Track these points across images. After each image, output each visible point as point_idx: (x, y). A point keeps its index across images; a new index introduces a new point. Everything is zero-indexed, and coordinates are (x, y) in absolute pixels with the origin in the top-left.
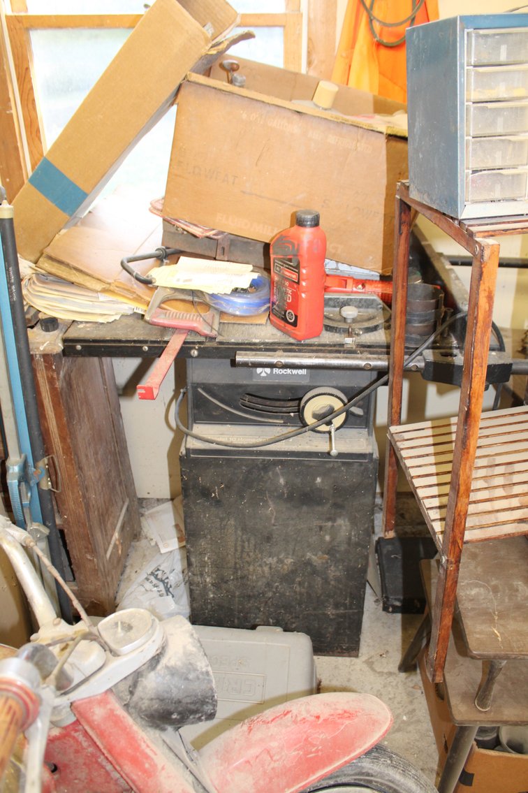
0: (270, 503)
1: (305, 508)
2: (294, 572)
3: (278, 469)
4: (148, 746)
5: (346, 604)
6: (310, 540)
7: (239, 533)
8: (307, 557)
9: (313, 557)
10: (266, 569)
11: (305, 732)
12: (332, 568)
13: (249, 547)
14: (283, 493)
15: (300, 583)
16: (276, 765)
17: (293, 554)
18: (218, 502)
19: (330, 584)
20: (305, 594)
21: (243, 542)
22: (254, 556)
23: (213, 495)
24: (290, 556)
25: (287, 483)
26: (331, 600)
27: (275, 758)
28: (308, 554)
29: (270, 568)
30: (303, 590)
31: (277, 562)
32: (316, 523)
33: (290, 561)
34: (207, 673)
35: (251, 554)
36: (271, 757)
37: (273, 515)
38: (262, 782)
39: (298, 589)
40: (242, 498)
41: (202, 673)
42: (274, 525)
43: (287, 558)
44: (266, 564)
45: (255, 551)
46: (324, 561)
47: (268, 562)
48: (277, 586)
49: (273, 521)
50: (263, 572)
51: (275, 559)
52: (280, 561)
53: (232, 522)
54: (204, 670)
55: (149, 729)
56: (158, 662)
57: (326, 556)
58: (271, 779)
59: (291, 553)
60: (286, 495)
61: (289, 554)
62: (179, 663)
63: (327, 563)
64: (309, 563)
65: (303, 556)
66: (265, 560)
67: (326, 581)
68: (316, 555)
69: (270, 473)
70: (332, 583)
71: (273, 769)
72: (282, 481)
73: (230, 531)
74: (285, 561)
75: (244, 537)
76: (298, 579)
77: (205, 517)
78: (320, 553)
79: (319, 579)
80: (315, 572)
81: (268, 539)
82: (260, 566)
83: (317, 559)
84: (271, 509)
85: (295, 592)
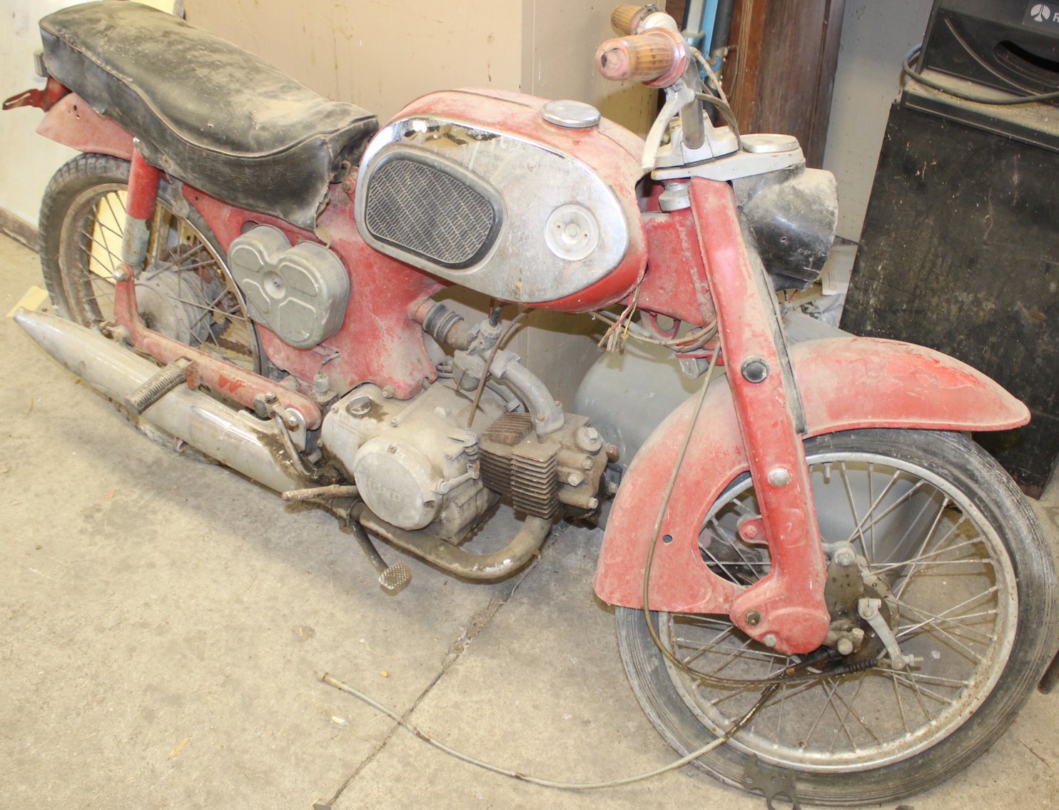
0: (991, 208)
1: (1035, 230)
2: (990, 325)
3: (1016, 158)
4: (745, 265)
5: (1046, 403)
6: (1027, 282)
7: (935, 241)
8: (1016, 308)
9: (1024, 310)
10: (954, 308)
11: (915, 366)
12: (1045, 337)
13: (941, 266)
14: (1012, 198)
15: (994, 347)
16: (869, 381)
17: (997, 297)
18: (921, 186)
19: (1034, 362)
20: (995, 366)
21: (936, 256)
22: (943, 283)
23: (918, 173)
24: (992, 299)
25: (1021, 183)
26: (1029, 389)
27: (870, 373)
28: (1019, 303)
29: (960, 309)
30: (994, 359)
31: (973, 303)
32: (1044, 258)
33: (989, 306)
34: (832, 213)
35: (941, 278)
36: (867, 370)
37: (988, 226)
38: (845, 391)
39: (987, 356)
40: (955, 188)
41: (827, 211)
42: (986, 244)
43: (988, 300)
44: (957, 301)
45: (948, 276)
46: (1037, 322)
47: (960, 299)
48: (961, 341)
49: (985, 238)
50: (949, 311)
51: (971, 297)
52: (977, 302)
53: (931, 221)
54: (831, 209)
55: (752, 249)
56: (787, 179)
57: (1043, 315)
58: (857, 394)
59: (995, 294)
60: (1015, 201)
61: (991, 295)
62: (807, 191)
63: (1041, 326)
64: (1015, 318)
65: (1011, 304)
66: (957, 293)
67: (1031, 357)
68: (1029, 309)
69: (1004, 162)
70: (1039, 361)
71: (864, 384)
72: (1016, 178)
73: (924, 234)
74: (984, 305)
75: (940, 249)
76: (993, 339)
77: (897, 203)
78: (1035, 308)
79: (1022, 348)
80: (1019, 335)
81: (972, 262)
82: (948, 301)
83: (1028, 314)
84: (988, 217)
85: (982, 358)
